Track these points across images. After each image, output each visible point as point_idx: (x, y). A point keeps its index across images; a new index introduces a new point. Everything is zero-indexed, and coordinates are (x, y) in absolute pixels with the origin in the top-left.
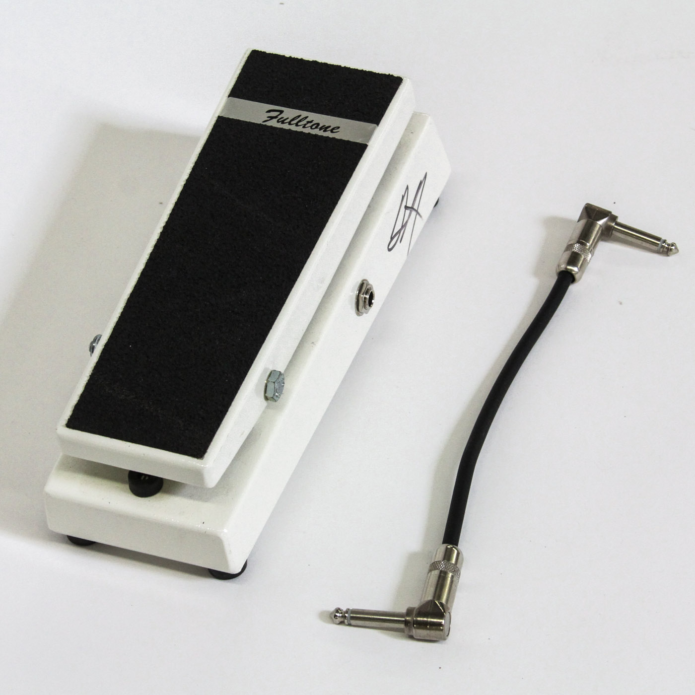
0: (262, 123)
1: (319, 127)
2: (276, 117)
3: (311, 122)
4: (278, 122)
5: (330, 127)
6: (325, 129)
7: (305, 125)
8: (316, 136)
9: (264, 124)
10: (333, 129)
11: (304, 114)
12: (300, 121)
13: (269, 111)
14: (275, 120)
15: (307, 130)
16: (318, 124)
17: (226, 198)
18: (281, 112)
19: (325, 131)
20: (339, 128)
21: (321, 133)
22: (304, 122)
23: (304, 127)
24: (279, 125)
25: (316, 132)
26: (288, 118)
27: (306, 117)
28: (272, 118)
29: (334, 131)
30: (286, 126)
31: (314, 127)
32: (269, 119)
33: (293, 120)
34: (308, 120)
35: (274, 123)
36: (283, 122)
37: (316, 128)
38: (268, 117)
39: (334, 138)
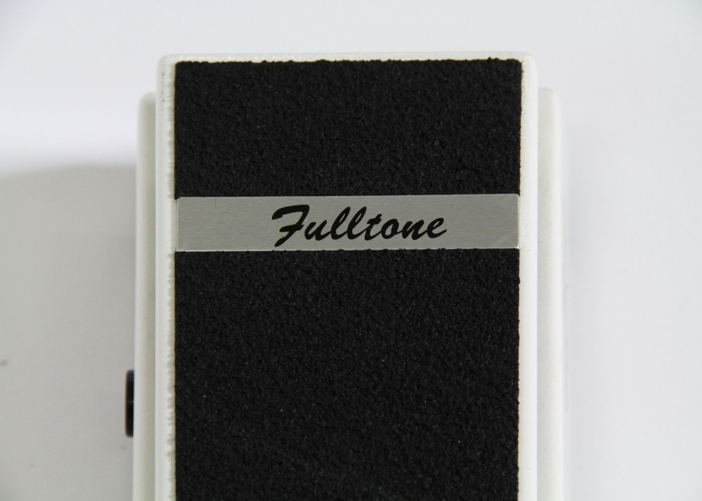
0: (276, 249)
1: (400, 228)
2: (298, 226)
3: (377, 220)
4: (308, 237)
5: (421, 223)
6: (412, 230)
7: (368, 230)
8: (401, 253)
9: (281, 248)
10: (431, 227)
11: (355, 202)
12: (353, 224)
13: (278, 214)
14: (299, 234)
15: (378, 244)
16: (394, 223)
17: (280, 463)
18: (305, 209)
19: (416, 237)
20: (441, 221)
21: (408, 244)
22: (362, 225)
23: (368, 237)
24: (313, 246)
25: (398, 243)
26: (325, 223)
27: (363, 211)
28: (291, 230)
29: (435, 231)
30: (328, 245)
31: (388, 232)
32: (285, 234)
33: (337, 224)
34: (368, 216)
35: (298, 243)
36: (319, 237)
37: (394, 232)
38: (283, 230)
39: (441, 252)
